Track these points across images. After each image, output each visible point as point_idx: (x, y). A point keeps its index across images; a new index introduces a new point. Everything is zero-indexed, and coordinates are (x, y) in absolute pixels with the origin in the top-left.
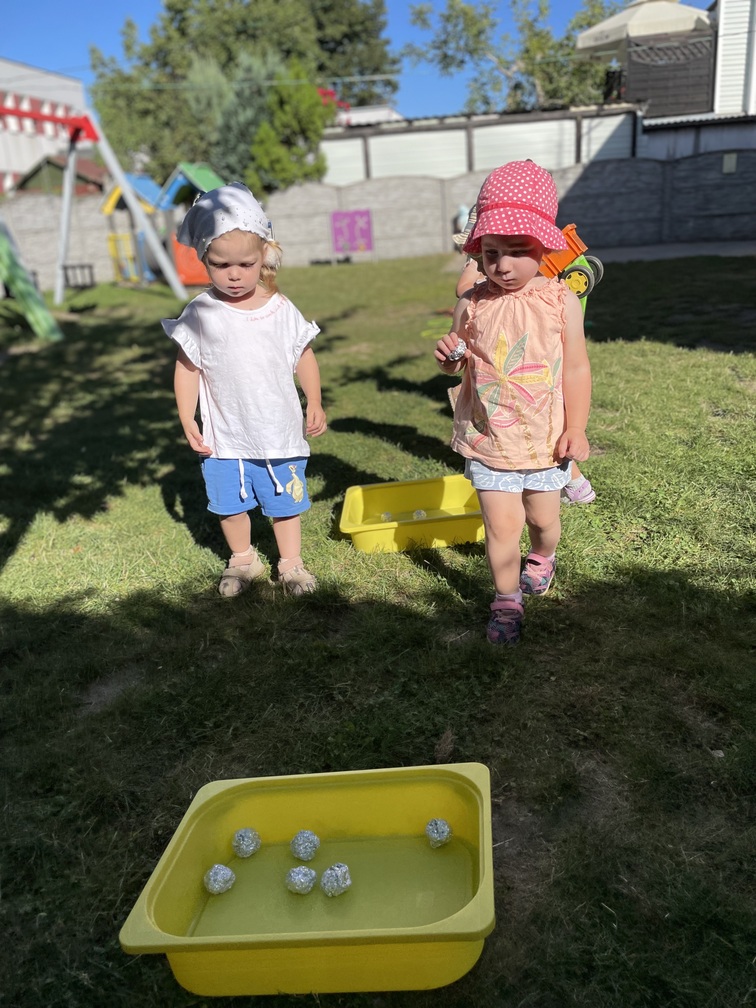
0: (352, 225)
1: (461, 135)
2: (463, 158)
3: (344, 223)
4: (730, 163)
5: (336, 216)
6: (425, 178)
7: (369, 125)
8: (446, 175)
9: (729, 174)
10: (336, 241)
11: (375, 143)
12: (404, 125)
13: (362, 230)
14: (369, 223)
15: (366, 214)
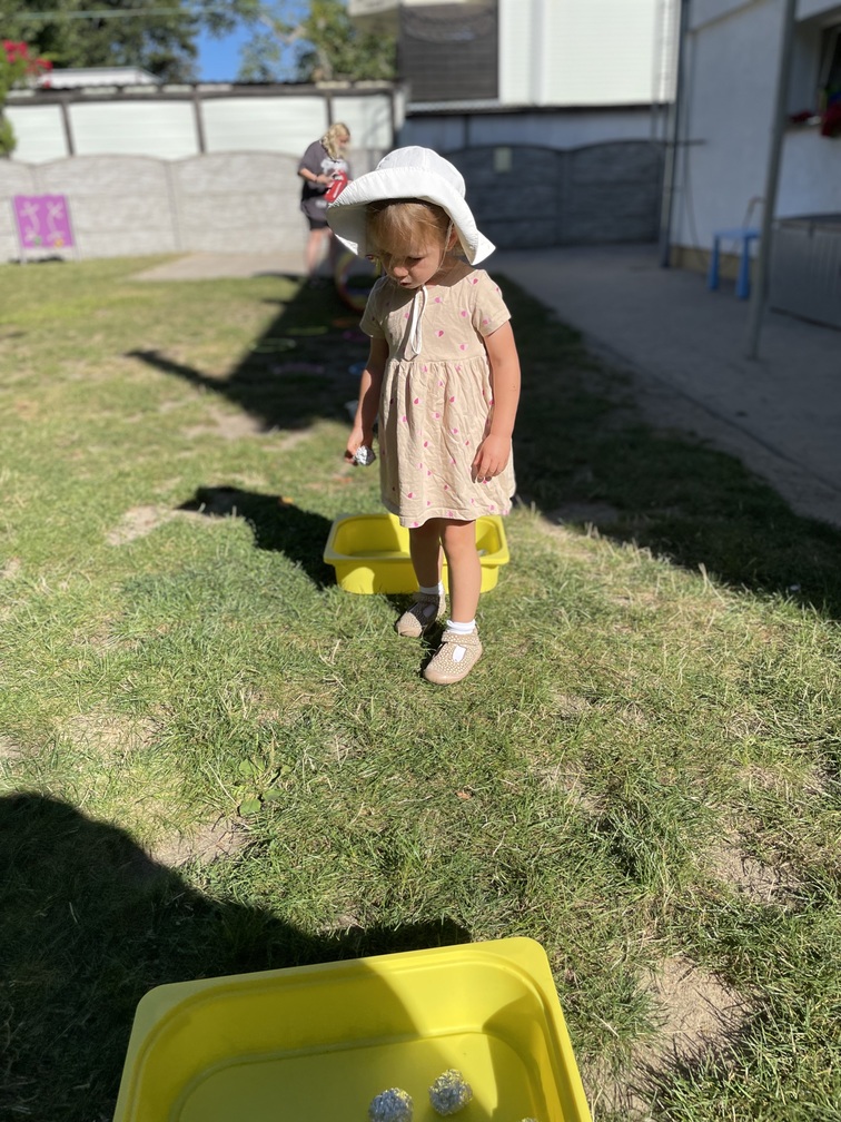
0: (42, 214)
1: (185, 108)
2: (192, 134)
3: (30, 210)
4: (503, 160)
5: (19, 202)
6: (143, 158)
7: (66, 89)
8: (172, 156)
9: (503, 175)
10: (23, 234)
11: (76, 111)
12: (112, 91)
13: (55, 219)
14: (65, 211)
15: (61, 200)
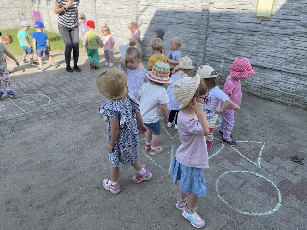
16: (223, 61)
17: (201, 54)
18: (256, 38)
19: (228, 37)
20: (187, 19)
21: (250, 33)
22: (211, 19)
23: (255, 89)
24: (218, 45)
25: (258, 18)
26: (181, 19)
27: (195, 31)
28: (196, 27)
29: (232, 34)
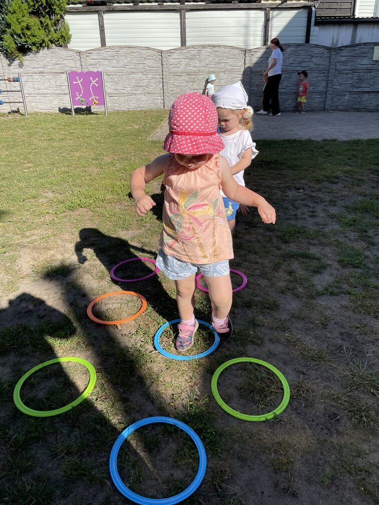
5: (72, 76)
6: (148, 49)
7: (103, 3)
9: (377, 61)
10: (73, 97)
11: (109, 18)
14: (101, 82)
15: (99, 75)
16: (348, 94)
17: (330, 92)
18: (373, 74)
19: (351, 76)
20: (315, 66)
21: (368, 71)
22: (338, 64)
23: (373, 108)
24: (343, 83)
25: (374, 61)
26: (307, 67)
27: (323, 75)
28: (323, 71)
29: (355, 73)
